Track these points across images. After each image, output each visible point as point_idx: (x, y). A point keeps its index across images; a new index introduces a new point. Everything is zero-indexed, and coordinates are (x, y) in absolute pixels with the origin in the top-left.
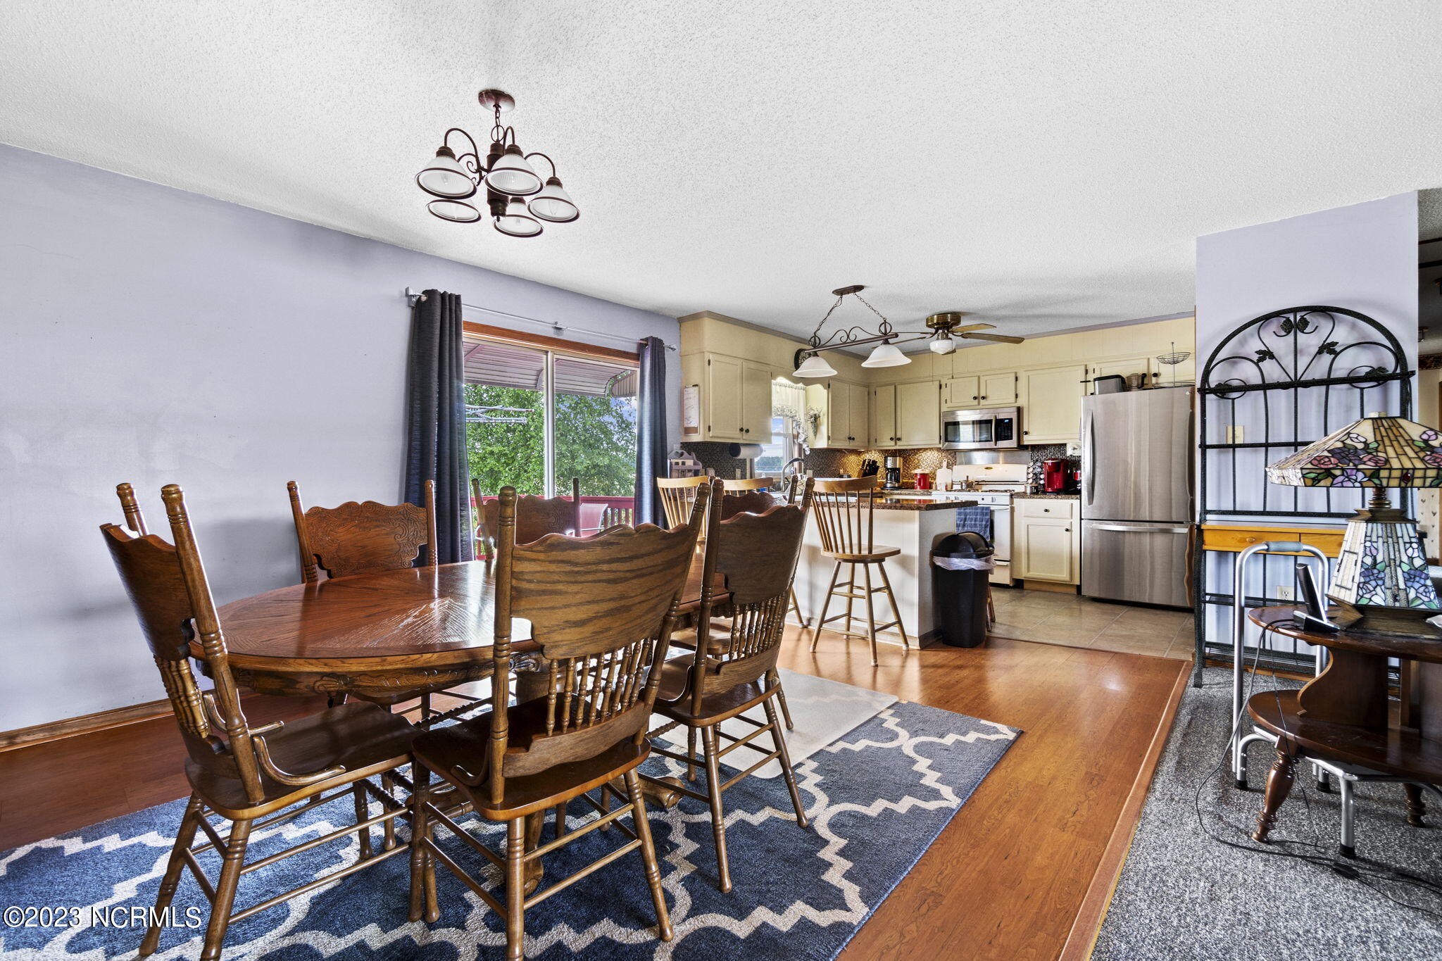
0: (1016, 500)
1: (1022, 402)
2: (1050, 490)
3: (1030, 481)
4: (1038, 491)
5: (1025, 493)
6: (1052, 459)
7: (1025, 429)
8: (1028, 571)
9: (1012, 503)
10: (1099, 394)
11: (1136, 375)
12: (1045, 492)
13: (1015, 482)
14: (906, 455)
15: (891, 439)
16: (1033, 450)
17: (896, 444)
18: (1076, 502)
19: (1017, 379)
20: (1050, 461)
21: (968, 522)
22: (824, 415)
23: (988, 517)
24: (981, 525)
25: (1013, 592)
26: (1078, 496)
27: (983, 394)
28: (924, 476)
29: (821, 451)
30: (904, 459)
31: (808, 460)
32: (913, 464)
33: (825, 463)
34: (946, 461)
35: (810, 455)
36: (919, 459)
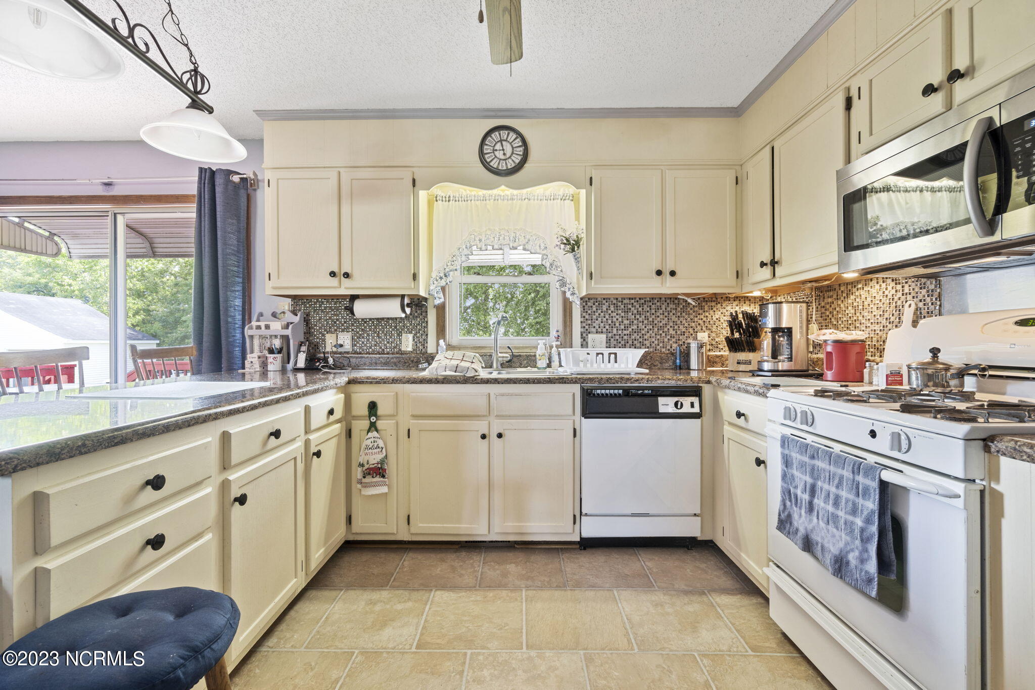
9: (987, 469)
15: (762, 264)
17: (775, 274)
23: (871, 505)
29: (633, 301)
30: (828, 306)
31: (594, 317)
32: (845, 319)
33: (646, 322)
34: (913, 306)
35: (594, 309)
36: (855, 304)
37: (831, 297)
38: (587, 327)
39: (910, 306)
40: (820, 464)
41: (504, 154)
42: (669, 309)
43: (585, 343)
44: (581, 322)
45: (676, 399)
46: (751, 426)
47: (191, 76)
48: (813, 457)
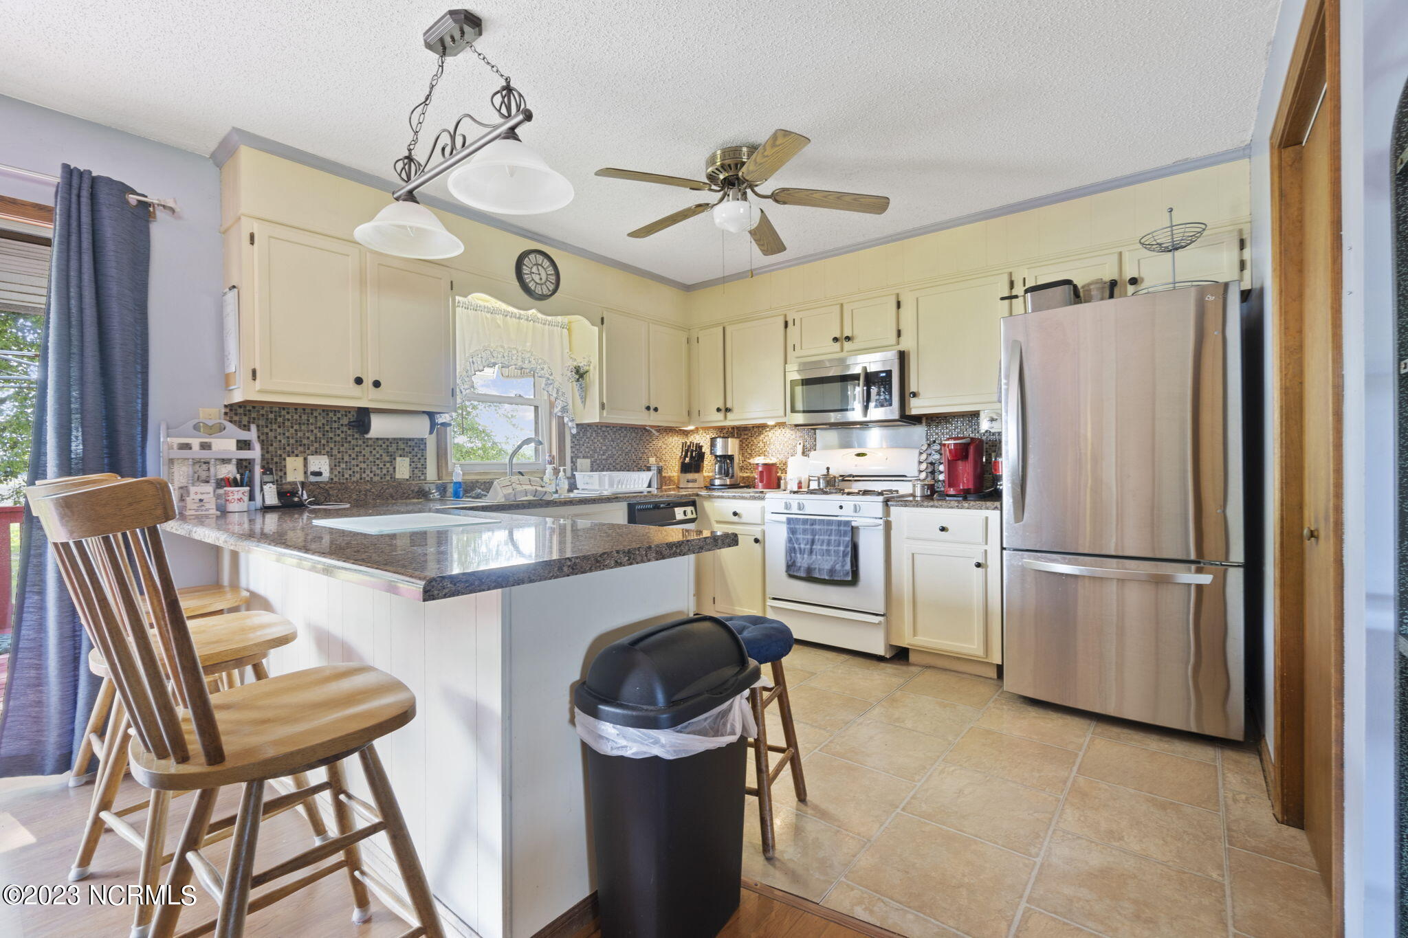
0: (895, 510)
1: (907, 344)
2: (952, 491)
3: (923, 475)
4: (932, 494)
5: (913, 495)
6: (955, 439)
7: (913, 388)
8: (915, 634)
9: (887, 513)
10: (1033, 311)
11: (1100, 281)
12: (944, 496)
13: (901, 477)
14: (746, 434)
15: (719, 410)
16: (928, 425)
17: (725, 417)
18: (994, 515)
19: (899, 305)
20: (952, 442)
21: (817, 547)
22: (595, 368)
23: (848, 538)
24: (837, 552)
25: (889, 668)
26: (997, 504)
27: (847, 333)
28: (768, 467)
29: (608, 429)
30: (744, 441)
31: (581, 442)
32: (757, 450)
33: (617, 448)
34: (802, 444)
35: (581, 435)
36: (764, 441)
37: (746, 435)
38: (576, 452)
39: (800, 444)
40: (817, 527)
41: (541, 279)
42: (632, 437)
43: (574, 467)
44: (571, 447)
45: (683, 509)
46: (744, 520)
47: (405, 165)
48: (812, 525)
